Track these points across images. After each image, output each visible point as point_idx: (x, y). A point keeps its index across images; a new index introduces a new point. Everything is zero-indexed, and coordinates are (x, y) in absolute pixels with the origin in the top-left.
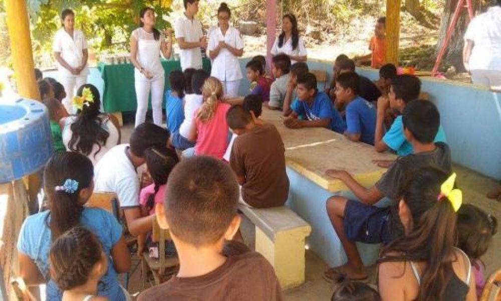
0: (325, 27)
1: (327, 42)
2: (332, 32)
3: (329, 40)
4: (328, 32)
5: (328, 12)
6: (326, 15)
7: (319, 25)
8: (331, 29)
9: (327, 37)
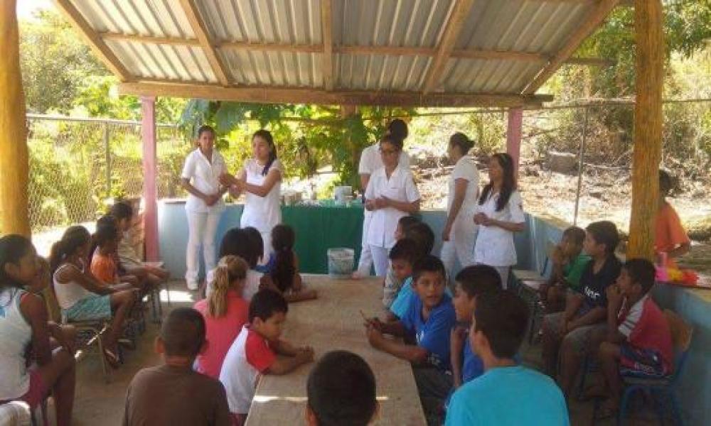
0: (689, 170)
1: (689, 194)
2: (699, 180)
3: (693, 192)
4: (694, 179)
5: (697, 148)
6: (693, 151)
7: (681, 166)
8: (700, 175)
9: (691, 186)
